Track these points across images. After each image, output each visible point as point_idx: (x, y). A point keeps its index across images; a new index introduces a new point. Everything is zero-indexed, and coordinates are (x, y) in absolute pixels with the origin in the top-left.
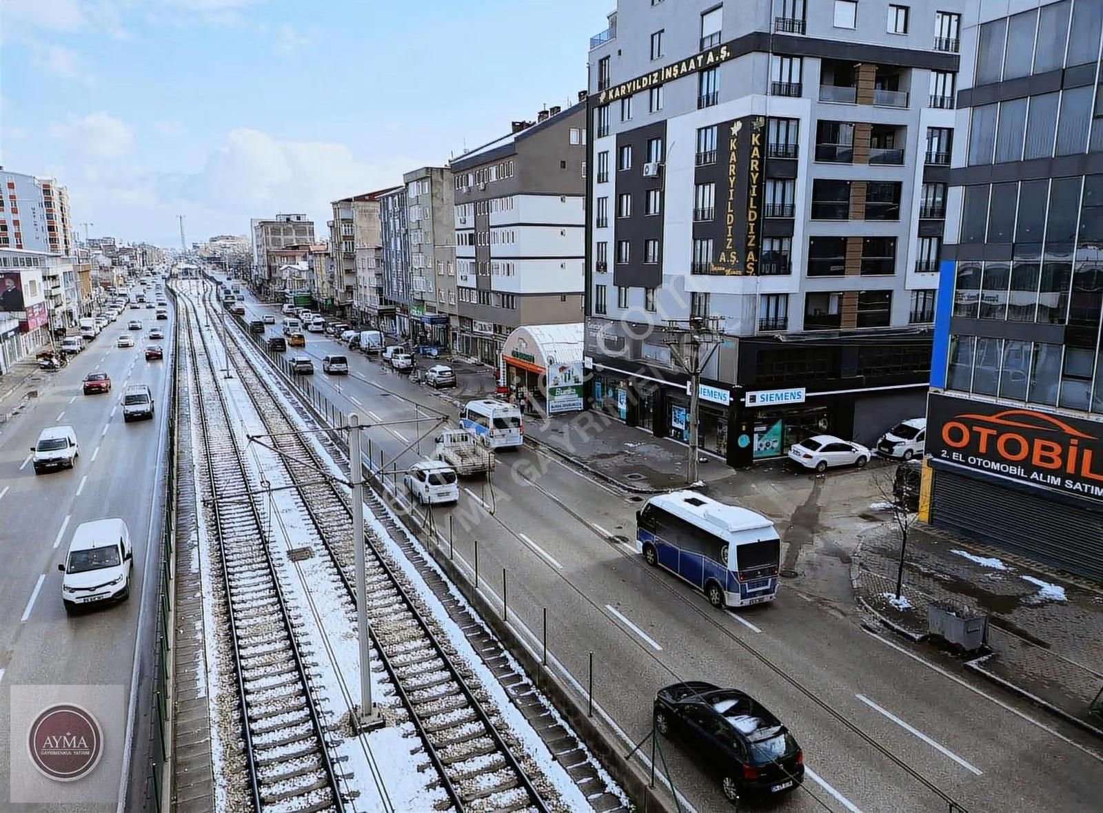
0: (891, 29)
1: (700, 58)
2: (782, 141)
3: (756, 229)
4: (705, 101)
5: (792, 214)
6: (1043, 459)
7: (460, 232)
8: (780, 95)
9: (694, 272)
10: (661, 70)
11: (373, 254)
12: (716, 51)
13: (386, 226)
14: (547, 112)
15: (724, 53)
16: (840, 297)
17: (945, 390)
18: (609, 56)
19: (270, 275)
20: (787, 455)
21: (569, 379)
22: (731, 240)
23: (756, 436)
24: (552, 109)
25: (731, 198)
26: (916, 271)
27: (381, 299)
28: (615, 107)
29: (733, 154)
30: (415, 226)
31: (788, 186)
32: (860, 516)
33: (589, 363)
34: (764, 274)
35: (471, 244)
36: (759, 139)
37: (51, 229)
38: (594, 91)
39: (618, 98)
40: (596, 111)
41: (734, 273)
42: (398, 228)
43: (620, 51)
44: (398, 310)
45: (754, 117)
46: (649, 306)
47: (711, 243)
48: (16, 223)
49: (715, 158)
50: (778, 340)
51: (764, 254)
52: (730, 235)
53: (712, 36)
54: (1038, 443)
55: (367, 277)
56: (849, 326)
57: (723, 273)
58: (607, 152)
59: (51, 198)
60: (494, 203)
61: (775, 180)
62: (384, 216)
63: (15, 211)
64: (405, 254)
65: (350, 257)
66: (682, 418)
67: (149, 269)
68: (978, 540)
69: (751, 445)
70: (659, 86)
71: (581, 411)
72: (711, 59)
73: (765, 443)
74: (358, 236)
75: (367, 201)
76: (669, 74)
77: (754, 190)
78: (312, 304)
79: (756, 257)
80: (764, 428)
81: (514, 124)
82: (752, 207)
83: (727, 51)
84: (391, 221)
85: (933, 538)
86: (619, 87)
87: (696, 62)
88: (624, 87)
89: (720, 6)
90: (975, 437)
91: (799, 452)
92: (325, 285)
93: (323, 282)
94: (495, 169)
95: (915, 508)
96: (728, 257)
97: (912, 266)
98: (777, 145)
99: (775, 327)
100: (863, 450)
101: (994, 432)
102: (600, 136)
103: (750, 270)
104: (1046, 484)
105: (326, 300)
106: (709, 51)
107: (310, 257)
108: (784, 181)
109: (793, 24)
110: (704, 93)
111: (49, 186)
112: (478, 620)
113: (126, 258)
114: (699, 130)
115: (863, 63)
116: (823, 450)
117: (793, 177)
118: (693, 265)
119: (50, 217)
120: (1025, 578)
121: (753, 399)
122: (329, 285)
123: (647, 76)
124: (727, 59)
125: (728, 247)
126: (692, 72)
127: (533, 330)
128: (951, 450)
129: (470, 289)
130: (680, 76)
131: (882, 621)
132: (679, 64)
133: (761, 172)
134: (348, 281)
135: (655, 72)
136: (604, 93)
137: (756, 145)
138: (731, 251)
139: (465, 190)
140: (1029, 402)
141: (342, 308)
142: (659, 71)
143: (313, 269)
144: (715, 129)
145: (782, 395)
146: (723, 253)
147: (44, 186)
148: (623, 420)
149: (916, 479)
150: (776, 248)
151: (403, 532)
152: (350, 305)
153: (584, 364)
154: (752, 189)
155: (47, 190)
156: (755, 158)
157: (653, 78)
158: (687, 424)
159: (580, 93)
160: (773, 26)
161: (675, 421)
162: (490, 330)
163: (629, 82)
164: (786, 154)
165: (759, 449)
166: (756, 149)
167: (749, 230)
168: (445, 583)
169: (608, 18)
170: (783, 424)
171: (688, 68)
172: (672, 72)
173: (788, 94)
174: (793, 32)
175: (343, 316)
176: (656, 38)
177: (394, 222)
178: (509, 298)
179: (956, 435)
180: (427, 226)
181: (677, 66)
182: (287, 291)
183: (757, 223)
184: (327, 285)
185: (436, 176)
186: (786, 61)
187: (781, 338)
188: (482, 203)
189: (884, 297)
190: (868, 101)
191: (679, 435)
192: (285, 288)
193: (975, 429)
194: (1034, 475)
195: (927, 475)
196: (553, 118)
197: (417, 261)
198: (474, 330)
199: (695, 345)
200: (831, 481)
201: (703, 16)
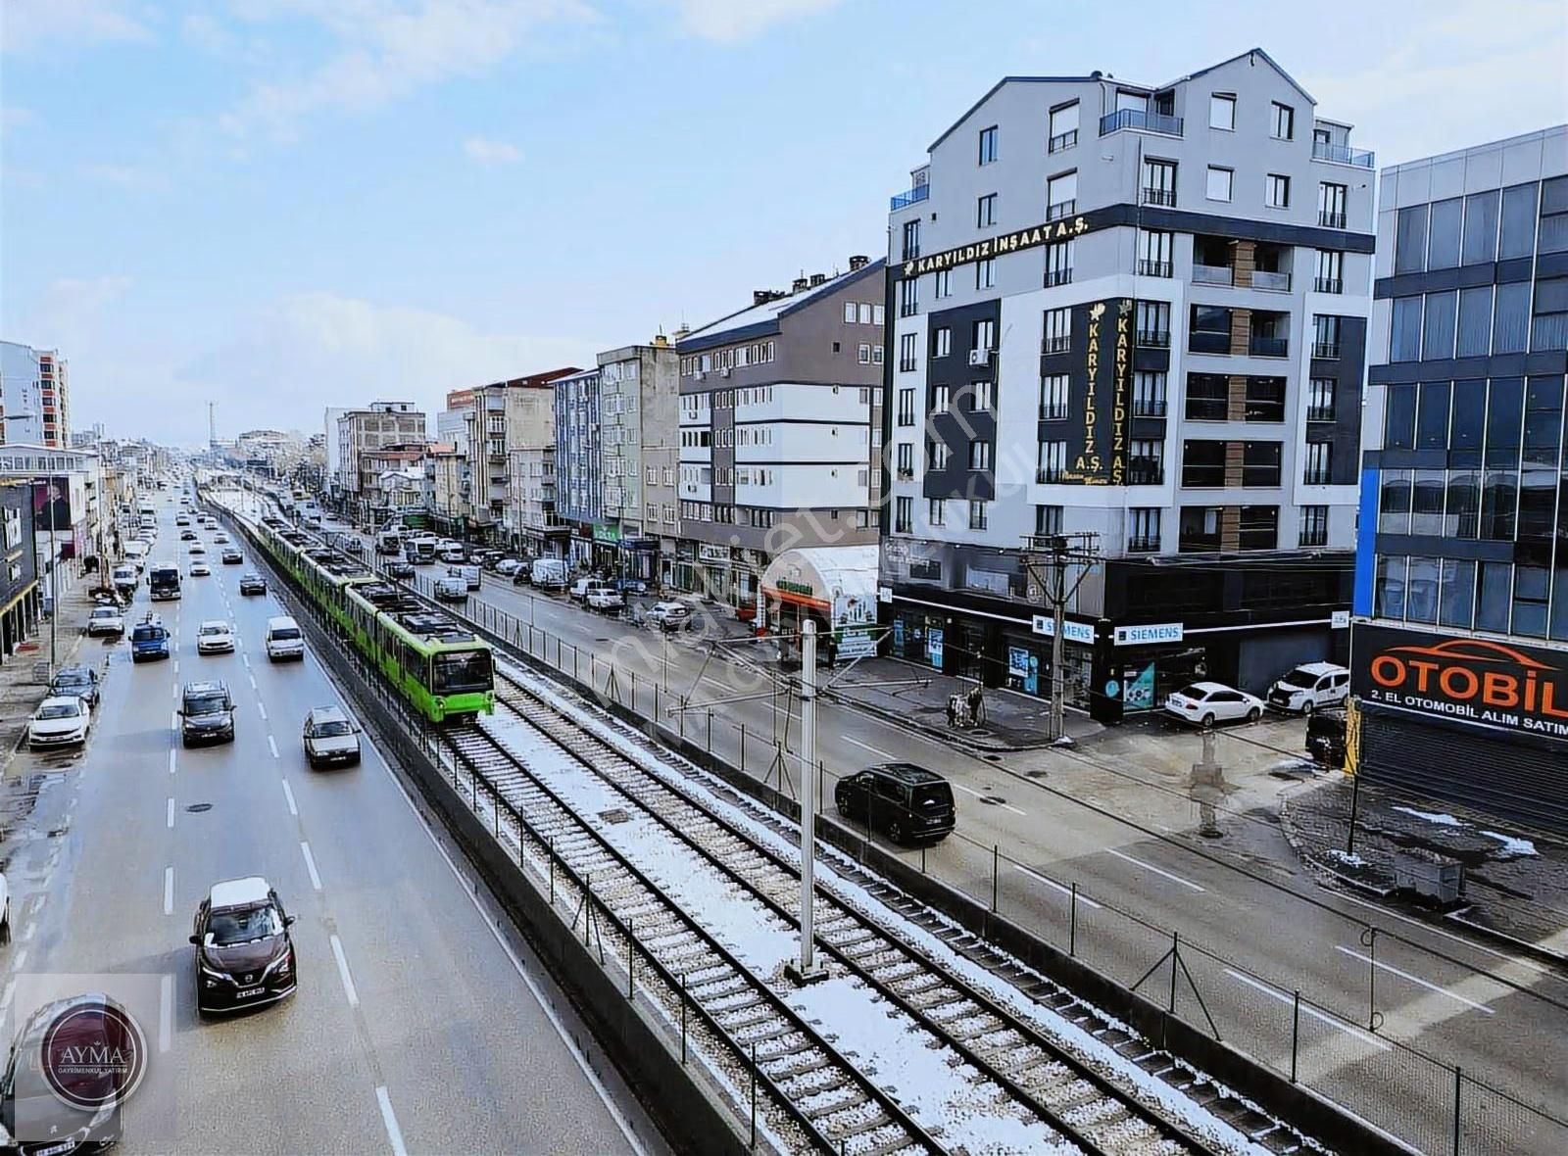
0: (1270, 202)
1: (1047, 229)
3: (1124, 430)
4: (1054, 279)
5: (1164, 413)
6: (1496, 695)
7: (687, 430)
8: (1148, 274)
10: (994, 241)
11: (538, 458)
12: (1070, 222)
13: (563, 420)
15: (1080, 225)
16: (1219, 514)
17: (1373, 619)
18: (919, 221)
20: (1164, 707)
21: (860, 615)
22: (1091, 442)
23: (1126, 683)
25: (1091, 393)
26: (1304, 484)
27: (549, 518)
28: (926, 281)
29: (1094, 341)
30: (613, 421)
31: (1159, 379)
33: (887, 596)
34: (1134, 484)
35: (704, 444)
36: (1126, 325)
37: (48, 418)
38: (897, 260)
39: (931, 271)
40: (899, 284)
41: (1096, 481)
42: (582, 423)
43: (934, 215)
44: (576, 532)
45: (1121, 300)
46: (975, 522)
47: (1063, 446)
49: (1067, 346)
50: (1150, 562)
51: (1132, 460)
52: (1090, 437)
53: (1062, 204)
54: (1489, 677)
55: (527, 489)
56: (1231, 549)
57: (1082, 482)
58: (914, 335)
60: (742, 394)
61: (1144, 373)
62: (562, 408)
64: (595, 458)
65: (500, 461)
66: (1025, 663)
69: (1120, 694)
70: (990, 257)
71: (876, 657)
72: (1062, 230)
73: (1137, 691)
74: (511, 433)
76: (1004, 244)
77: (1121, 383)
78: (427, 524)
79: (1124, 463)
80: (1134, 673)
82: (1118, 404)
83: (1085, 222)
84: (573, 414)
86: (934, 257)
87: (1042, 234)
88: (941, 257)
89: (1073, 172)
91: (1179, 702)
92: (454, 499)
93: (453, 496)
94: (744, 351)
96: (1088, 462)
97: (1299, 478)
98: (1146, 332)
99: (1146, 548)
100: (1254, 701)
101: (1435, 666)
102: (903, 315)
103: (1117, 479)
104: (1501, 724)
105: (456, 519)
106: (1059, 223)
107: (430, 462)
108: (1154, 374)
109: (1162, 194)
110: (1052, 269)
111: (48, 359)
114: (1046, 312)
115: (1240, 240)
116: (1209, 699)
117: (1164, 369)
118: (1039, 472)
119: (48, 402)
120: (1486, 833)
121: (1123, 635)
123: (974, 246)
125: (1087, 451)
126: (1037, 244)
127: (810, 554)
128: (1383, 689)
129: (701, 502)
130: (1019, 248)
132: (1019, 235)
133: (1128, 363)
134: (494, 493)
135: (985, 242)
136: (912, 262)
137: (1122, 332)
138: (1091, 455)
139: (697, 376)
140: (1476, 630)
141: (479, 530)
142: (991, 242)
143: (433, 477)
144: (1068, 312)
145: (1156, 631)
146: (1081, 459)
148: (939, 666)
152: (495, 526)
153: (879, 596)
154: (1118, 382)
155: (46, 364)
156: (1122, 347)
157: (981, 249)
160: (1140, 197)
161: (1014, 666)
162: (725, 557)
163: (947, 252)
164: (1155, 342)
165: (1129, 700)
166: (1123, 336)
167: (1116, 431)
170: (1156, 669)
172: (1009, 243)
173: (1157, 274)
174: (1161, 203)
176: (985, 203)
177: (577, 415)
178: (762, 514)
180: (631, 421)
181: (1015, 237)
182: (393, 507)
183: (1125, 422)
184: (457, 500)
185: (647, 358)
186: (1154, 237)
187: (1154, 561)
188: (721, 393)
189: (1270, 514)
190: (1247, 283)
191: (1020, 684)
192: (388, 503)
194: (1487, 715)
199: (1060, 568)
201: (1049, 180)
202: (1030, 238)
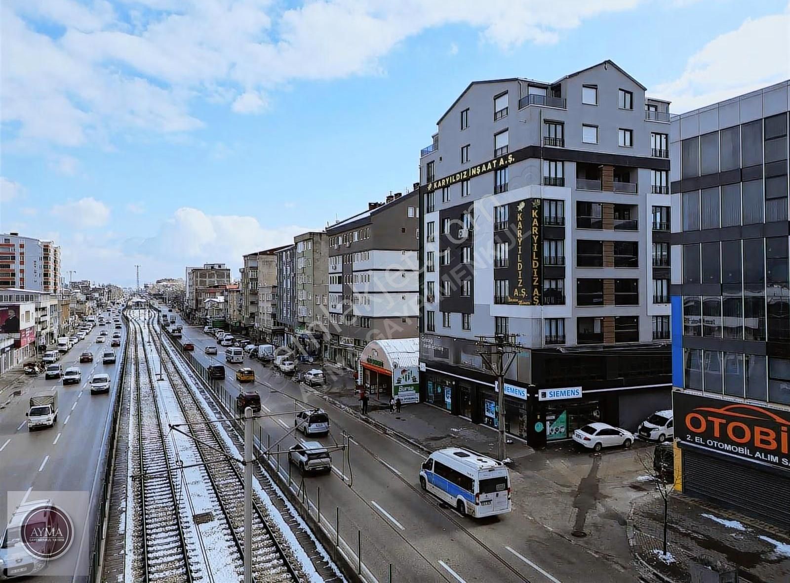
0: (621, 143)
2: (553, 215)
3: (539, 273)
4: (499, 189)
5: (563, 263)
6: (762, 441)
7: (332, 275)
8: (550, 185)
9: (496, 303)
10: (469, 169)
11: (270, 291)
12: (505, 158)
13: (280, 271)
14: (392, 197)
15: (510, 159)
16: (602, 321)
17: (684, 389)
18: (434, 161)
19: (197, 305)
20: (572, 438)
21: (409, 379)
22: (521, 280)
23: (548, 423)
24: (396, 195)
25: (520, 252)
26: (654, 303)
27: (274, 322)
28: (438, 194)
29: (520, 223)
30: (301, 271)
31: (559, 244)
32: (630, 487)
33: (423, 367)
34: (546, 304)
35: (339, 283)
36: (537, 213)
37: (46, 275)
38: (424, 183)
39: (440, 188)
40: (425, 196)
41: (525, 303)
42: (288, 273)
43: (441, 158)
44: (286, 329)
45: (534, 199)
46: (466, 326)
47: (507, 282)
48: (22, 271)
49: (507, 226)
50: (559, 351)
51: (545, 290)
52: (520, 277)
53: (502, 148)
54: (757, 429)
55: (265, 307)
56: (610, 341)
57: (517, 303)
58: (433, 222)
59: (48, 254)
60: (356, 256)
61: (550, 240)
62: (280, 265)
63: (22, 263)
64: (293, 290)
65: (254, 293)
66: (493, 409)
67: (112, 302)
68: (722, 506)
69: (545, 430)
70: (467, 180)
71: (418, 403)
72: (502, 162)
73: (554, 428)
74: (260, 278)
75: (268, 255)
76: (474, 172)
77: (536, 247)
78: (225, 326)
79: (540, 292)
80: (554, 417)
81: (370, 204)
82: (534, 258)
83: (513, 157)
84: (284, 268)
85: (687, 504)
86: (441, 180)
87: (492, 165)
88: (444, 180)
89: (507, 130)
90: (710, 425)
91: (580, 436)
92: (235, 312)
93: (234, 311)
94: (357, 233)
95: (671, 480)
96: (520, 292)
97: (650, 300)
98: (550, 217)
99: (556, 342)
100: (628, 434)
101: (724, 421)
102: (428, 212)
103: (536, 302)
104: (767, 461)
105: (236, 323)
106: (500, 158)
107: (226, 293)
108: (556, 241)
109: (556, 140)
110: (499, 184)
111: (48, 246)
112: (338, 573)
113: (96, 295)
114: (496, 208)
115: (604, 165)
116: (598, 434)
117: (562, 237)
118: (496, 297)
119: (46, 267)
120: (762, 537)
121: (544, 395)
122: (238, 313)
123: (459, 173)
124: (513, 163)
125: (519, 286)
126: (490, 170)
127: (383, 343)
128: (694, 435)
129: (338, 314)
130: (481, 173)
131: (654, 574)
132: (481, 166)
133: (539, 235)
134: (252, 309)
135: (465, 171)
136: (431, 185)
137: (535, 218)
138: (521, 288)
139: (336, 247)
140: (747, 398)
141: (246, 329)
142: (467, 170)
143: (227, 301)
144: (507, 207)
145: (565, 392)
146: (516, 290)
147: (44, 246)
148: (448, 410)
149: (670, 457)
150: (553, 286)
151: (282, 499)
152: (253, 326)
153: (419, 368)
154: (534, 246)
155: (46, 249)
156: (535, 226)
157: (463, 175)
158: (497, 413)
159: (414, 185)
160: (542, 142)
161: (487, 411)
162: (352, 343)
163: (447, 178)
164: (557, 223)
165: (550, 433)
166: (535, 220)
167: (534, 274)
168: (313, 542)
169: (433, 137)
170: (568, 414)
171: (486, 168)
172: (476, 171)
173: (555, 185)
174: (556, 145)
175: (247, 335)
176: (465, 149)
177: (286, 268)
178: (366, 321)
179: (696, 423)
180: (309, 271)
181: (479, 167)
182: (208, 317)
183: (539, 269)
184: (236, 313)
185: (316, 238)
186: (553, 164)
187: (561, 350)
188: (347, 256)
189: (633, 321)
190: (609, 189)
191: (491, 422)
192: (207, 315)
193: (710, 418)
194: (758, 454)
195: (678, 454)
196: (396, 201)
197: (301, 295)
198: (340, 343)
199: (500, 354)
200: (605, 458)
201: (495, 136)
202: (487, 167)
